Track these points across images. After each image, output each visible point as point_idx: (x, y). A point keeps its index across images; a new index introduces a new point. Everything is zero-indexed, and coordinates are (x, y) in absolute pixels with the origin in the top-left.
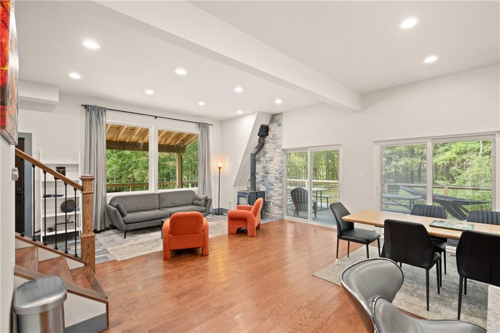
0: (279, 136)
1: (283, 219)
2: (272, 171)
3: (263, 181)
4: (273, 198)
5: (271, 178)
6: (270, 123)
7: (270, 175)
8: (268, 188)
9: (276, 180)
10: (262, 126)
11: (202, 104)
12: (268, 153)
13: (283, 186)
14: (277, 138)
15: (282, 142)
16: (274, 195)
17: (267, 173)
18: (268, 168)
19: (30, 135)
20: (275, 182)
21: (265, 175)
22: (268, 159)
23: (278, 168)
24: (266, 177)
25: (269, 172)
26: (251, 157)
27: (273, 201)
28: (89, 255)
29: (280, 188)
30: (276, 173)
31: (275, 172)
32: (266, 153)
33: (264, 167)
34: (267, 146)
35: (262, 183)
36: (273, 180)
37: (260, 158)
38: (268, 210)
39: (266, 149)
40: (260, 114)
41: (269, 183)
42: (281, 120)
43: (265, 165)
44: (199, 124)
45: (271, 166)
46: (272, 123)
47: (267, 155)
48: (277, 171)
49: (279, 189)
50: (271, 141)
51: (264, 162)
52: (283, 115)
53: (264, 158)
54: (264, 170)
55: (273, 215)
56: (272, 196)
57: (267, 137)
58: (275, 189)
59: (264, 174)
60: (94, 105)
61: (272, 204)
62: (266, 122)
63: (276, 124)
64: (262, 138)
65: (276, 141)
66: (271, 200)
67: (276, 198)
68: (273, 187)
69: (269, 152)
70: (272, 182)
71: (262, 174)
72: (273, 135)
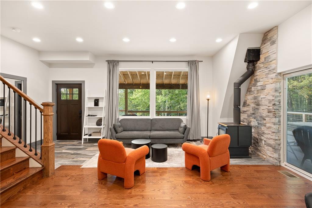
0: (273, 57)
1: (280, 166)
2: (264, 102)
3: (254, 114)
4: (266, 136)
5: (263, 111)
6: (262, 44)
7: (262, 108)
8: (259, 122)
9: (269, 114)
10: (249, 51)
11: (173, 40)
12: (259, 81)
13: (279, 121)
14: (270, 60)
15: (277, 64)
16: (266, 132)
17: (258, 105)
18: (260, 99)
19: (84, 81)
20: (268, 116)
21: (257, 107)
22: (259, 88)
23: (271, 98)
24: (258, 109)
25: (261, 103)
26: (234, 86)
27: (265, 139)
28: (45, 160)
29: (274, 124)
30: (269, 105)
31: (267, 103)
32: (257, 82)
33: (255, 98)
34: (259, 73)
35: (253, 116)
36: (265, 113)
37: (251, 88)
38: (259, 149)
39: (257, 77)
40: (243, 36)
41: (261, 117)
42: (275, 36)
43: (256, 95)
44: (188, 62)
45: (262, 96)
46: (265, 44)
47: (259, 84)
48: (270, 102)
49: (272, 126)
50: (262, 65)
51: (256, 92)
52: (279, 29)
53: (256, 87)
54: (254, 101)
55: (265, 157)
56: (263, 133)
57: (259, 62)
58: (268, 125)
59: (255, 105)
60: (112, 59)
61: (263, 142)
62: (254, 45)
63: (269, 43)
64: (251, 64)
65: (269, 65)
66: (262, 138)
67: (269, 136)
68: (264, 122)
69: (261, 80)
70: (264, 115)
71: (253, 105)
72: (265, 58)
